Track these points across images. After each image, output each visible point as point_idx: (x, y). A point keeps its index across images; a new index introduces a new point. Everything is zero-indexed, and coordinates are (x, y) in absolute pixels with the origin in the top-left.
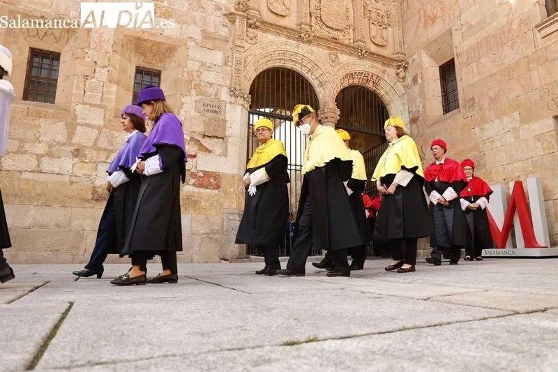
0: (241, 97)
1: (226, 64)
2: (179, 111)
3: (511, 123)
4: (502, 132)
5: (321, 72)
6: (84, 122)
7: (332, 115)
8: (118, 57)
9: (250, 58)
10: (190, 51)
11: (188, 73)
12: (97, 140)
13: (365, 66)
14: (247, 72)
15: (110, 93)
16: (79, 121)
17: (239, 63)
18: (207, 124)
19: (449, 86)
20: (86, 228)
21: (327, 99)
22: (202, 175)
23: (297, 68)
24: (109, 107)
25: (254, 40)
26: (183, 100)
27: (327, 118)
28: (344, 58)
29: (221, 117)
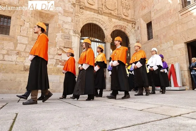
0: (77, 34)
1: (72, 22)
2: (55, 38)
3: (170, 44)
4: (167, 47)
5: (106, 25)
6: (21, 42)
7: (109, 40)
8: (33, 19)
9: (81, 20)
10: (59, 17)
11: (58, 25)
12: (25, 49)
13: (121, 23)
14: (80, 25)
15: (30, 32)
16: (19, 42)
17: (77, 21)
18: (65, 43)
19: (150, 31)
20: (22, 81)
21: (108, 34)
22: (64, 61)
23: (97, 23)
24: (30, 37)
25: (82, 13)
26: (57, 35)
27: (107, 41)
28: (114, 20)
29: (70, 41)
